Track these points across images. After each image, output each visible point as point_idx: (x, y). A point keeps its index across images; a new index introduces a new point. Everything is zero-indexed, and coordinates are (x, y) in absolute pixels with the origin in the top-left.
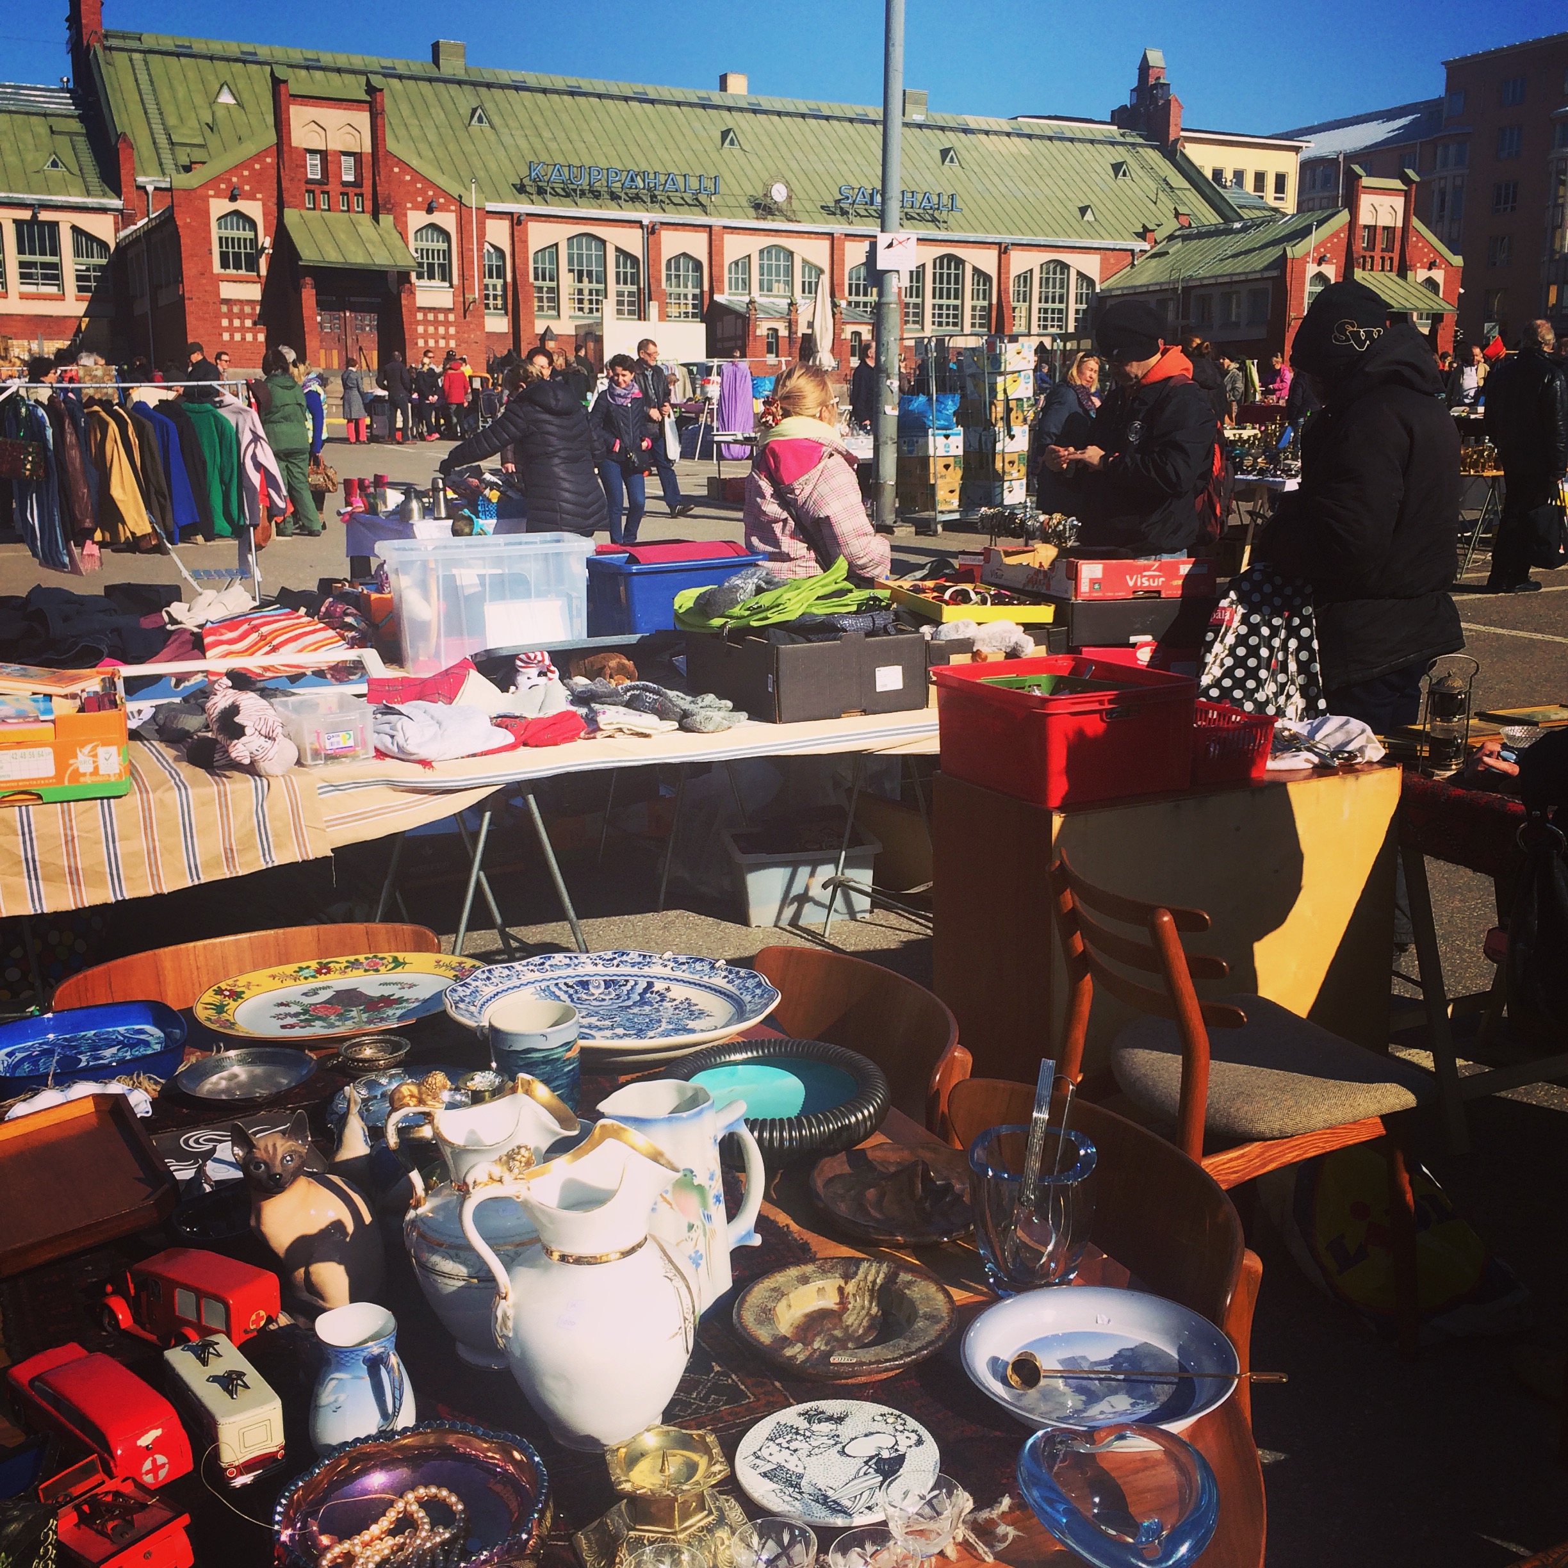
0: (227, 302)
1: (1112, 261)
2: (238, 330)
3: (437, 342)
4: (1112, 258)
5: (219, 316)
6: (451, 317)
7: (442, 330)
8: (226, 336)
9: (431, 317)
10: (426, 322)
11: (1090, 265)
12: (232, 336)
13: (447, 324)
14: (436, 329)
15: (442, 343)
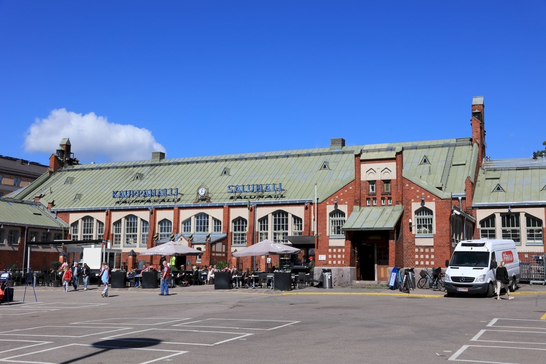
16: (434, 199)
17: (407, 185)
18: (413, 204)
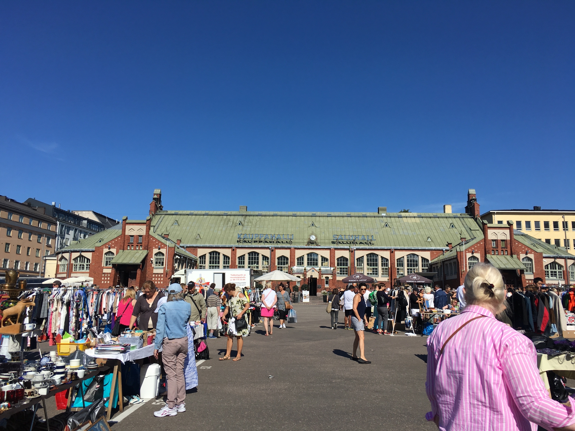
0: (104, 273)
1: (435, 253)
2: (106, 280)
3: (157, 282)
4: (435, 252)
5: (102, 277)
6: (162, 276)
7: (159, 279)
8: (103, 282)
9: (157, 276)
10: (155, 277)
11: (427, 255)
12: (104, 282)
13: (161, 277)
14: (158, 279)
15: (159, 282)
16: (533, 253)
17: (517, 244)
18: (521, 254)
